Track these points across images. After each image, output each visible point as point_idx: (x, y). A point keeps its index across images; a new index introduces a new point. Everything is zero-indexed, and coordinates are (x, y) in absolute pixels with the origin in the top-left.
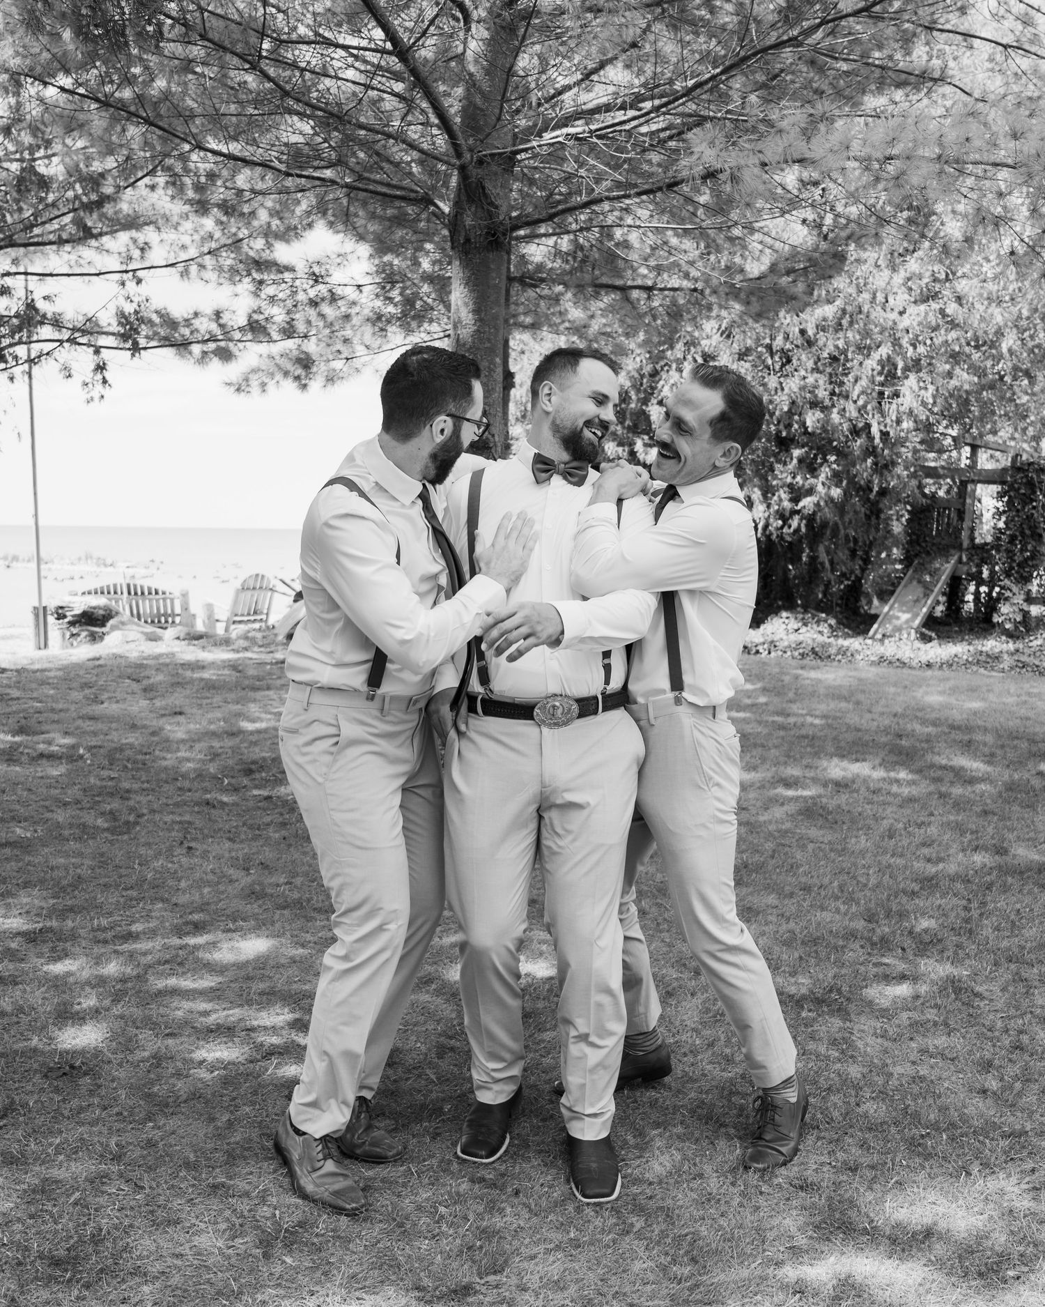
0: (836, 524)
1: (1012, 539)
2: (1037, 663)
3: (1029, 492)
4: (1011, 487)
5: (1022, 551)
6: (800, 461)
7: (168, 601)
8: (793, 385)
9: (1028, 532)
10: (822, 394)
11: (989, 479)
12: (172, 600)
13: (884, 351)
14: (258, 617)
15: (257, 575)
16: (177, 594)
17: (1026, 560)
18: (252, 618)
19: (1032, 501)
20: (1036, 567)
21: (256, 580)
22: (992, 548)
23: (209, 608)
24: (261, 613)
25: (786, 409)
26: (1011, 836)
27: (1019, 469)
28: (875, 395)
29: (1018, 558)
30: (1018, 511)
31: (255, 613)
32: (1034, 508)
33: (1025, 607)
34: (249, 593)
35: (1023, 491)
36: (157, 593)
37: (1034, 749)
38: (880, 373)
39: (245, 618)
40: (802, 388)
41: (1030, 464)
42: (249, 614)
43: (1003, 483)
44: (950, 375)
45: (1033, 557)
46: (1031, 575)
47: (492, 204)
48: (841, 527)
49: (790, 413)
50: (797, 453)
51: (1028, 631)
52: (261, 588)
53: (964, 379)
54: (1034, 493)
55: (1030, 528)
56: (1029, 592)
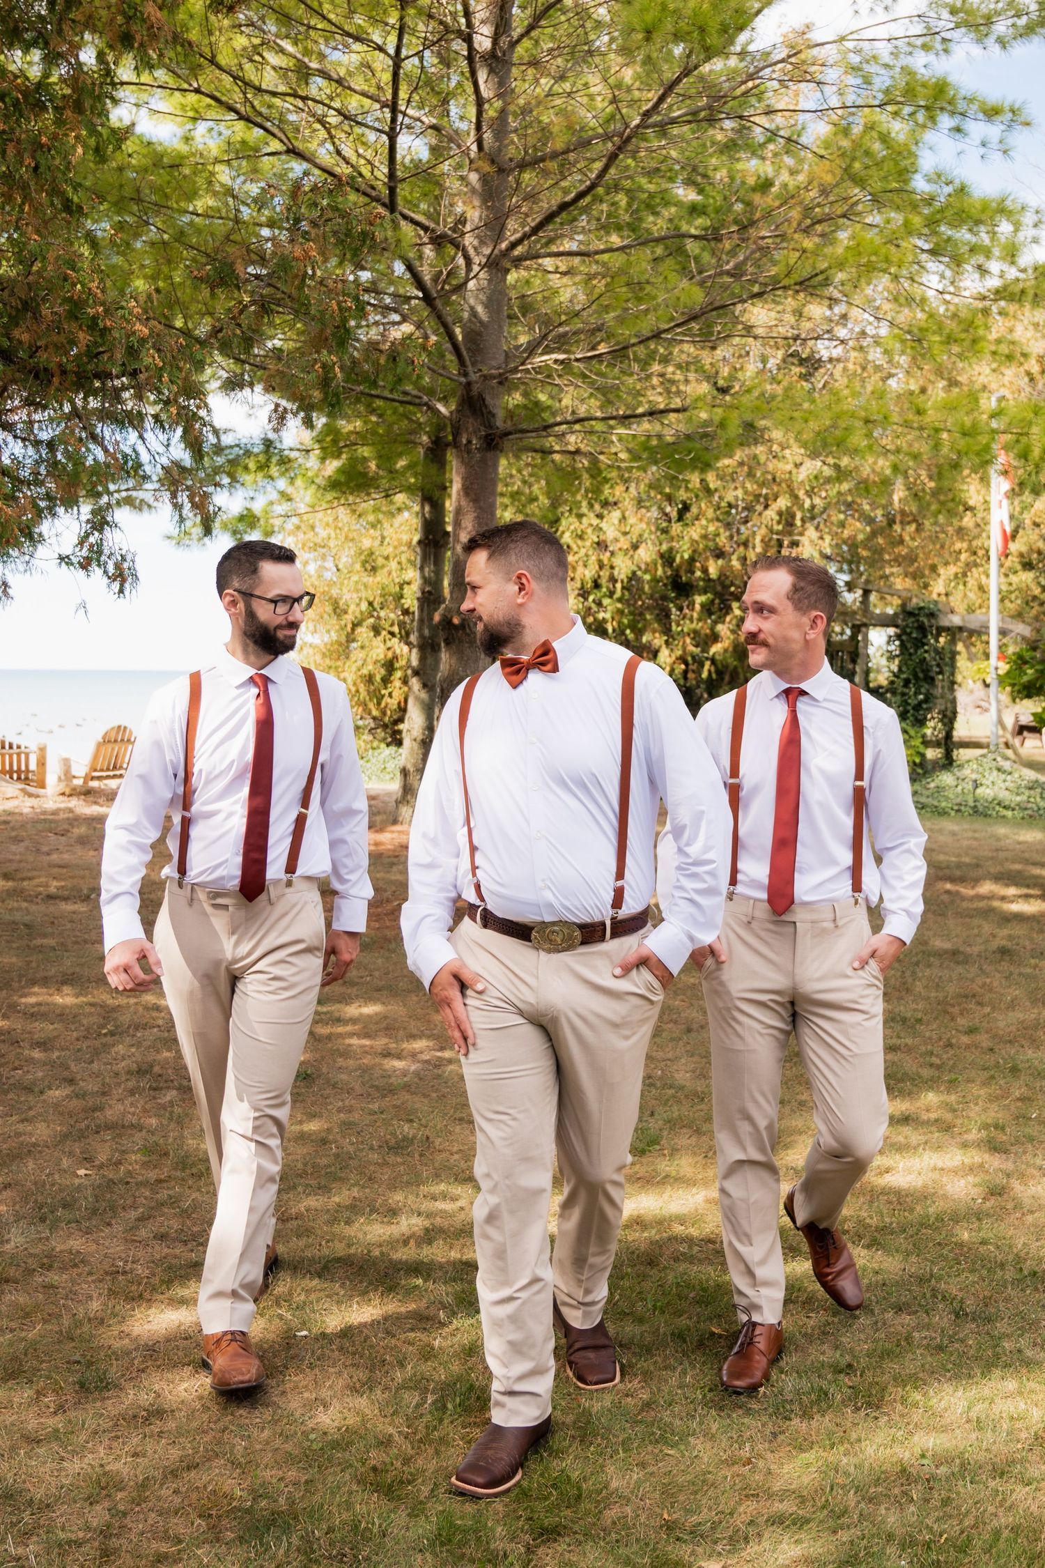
0: (736, 668)
1: (907, 683)
2: (936, 803)
3: (920, 636)
4: (904, 632)
5: (916, 694)
6: (702, 605)
7: (23, 756)
8: (695, 532)
9: (921, 675)
10: (722, 540)
11: (885, 622)
12: (27, 755)
13: (783, 503)
14: (118, 773)
15: (119, 727)
16: (33, 747)
17: (920, 703)
18: (111, 773)
19: (924, 644)
20: (929, 710)
21: (118, 732)
22: (887, 691)
23: (66, 763)
24: (121, 768)
25: (686, 556)
26: (931, 933)
27: (911, 614)
28: (773, 543)
29: (913, 702)
30: (911, 654)
31: (115, 768)
32: (926, 652)
33: (922, 749)
34: (110, 746)
35: (914, 635)
36: (11, 747)
37: (941, 874)
38: (779, 523)
39: (104, 774)
40: (705, 537)
41: (921, 609)
42: (108, 769)
43: (896, 626)
44: (842, 525)
45: (926, 700)
46: (925, 718)
47: (490, 412)
48: (740, 670)
49: (692, 560)
50: (699, 599)
51: (925, 773)
52: (122, 740)
53: (857, 529)
54: (925, 636)
55: (923, 671)
56: (924, 736)
